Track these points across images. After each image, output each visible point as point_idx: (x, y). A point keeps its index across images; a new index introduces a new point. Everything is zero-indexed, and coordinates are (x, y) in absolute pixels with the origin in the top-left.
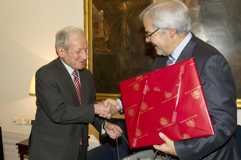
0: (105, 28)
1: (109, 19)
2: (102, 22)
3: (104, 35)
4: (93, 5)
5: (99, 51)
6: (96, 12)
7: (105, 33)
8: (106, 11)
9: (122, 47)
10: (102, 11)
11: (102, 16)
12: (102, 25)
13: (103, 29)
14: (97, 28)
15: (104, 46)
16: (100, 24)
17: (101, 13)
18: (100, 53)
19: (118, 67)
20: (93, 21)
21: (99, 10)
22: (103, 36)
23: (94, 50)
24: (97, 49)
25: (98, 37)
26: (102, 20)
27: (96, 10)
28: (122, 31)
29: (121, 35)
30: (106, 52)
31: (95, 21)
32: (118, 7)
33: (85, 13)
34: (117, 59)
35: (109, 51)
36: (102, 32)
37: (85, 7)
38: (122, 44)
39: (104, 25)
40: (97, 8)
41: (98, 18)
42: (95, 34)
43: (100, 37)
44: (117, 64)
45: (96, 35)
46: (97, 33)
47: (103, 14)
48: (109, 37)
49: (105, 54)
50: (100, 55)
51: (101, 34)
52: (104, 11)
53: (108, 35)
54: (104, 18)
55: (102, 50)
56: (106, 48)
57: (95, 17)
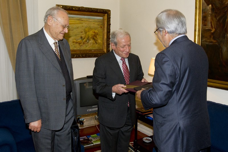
0: (212, 21)
1: (216, 13)
2: (210, 15)
5: (206, 41)
6: (205, 7)
7: (212, 25)
8: (214, 5)
9: (226, 39)
10: (210, 6)
11: (210, 10)
12: (209, 18)
13: (210, 22)
14: (206, 20)
15: (210, 37)
16: (208, 17)
17: (210, 7)
18: (207, 43)
19: (221, 57)
20: (203, 14)
21: (208, 5)
22: (210, 28)
23: (202, 40)
24: (204, 39)
25: (206, 29)
28: (226, 24)
29: (225, 27)
30: (212, 42)
31: (204, 14)
32: (224, 2)
34: (220, 49)
35: (215, 41)
36: (210, 25)
37: (196, 3)
38: (226, 35)
39: (211, 18)
40: (206, 2)
41: (207, 12)
42: (203, 26)
43: (207, 29)
44: (221, 54)
45: (205, 27)
46: (205, 25)
47: (211, 8)
48: (215, 29)
49: (211, 44)
50: (207, 45)
51: (209, 27)
52: (212, 6)
53: (214, 27)
54: (212, 12)
55: (208, 41)
56: (212, 39)
57: (204, 11)
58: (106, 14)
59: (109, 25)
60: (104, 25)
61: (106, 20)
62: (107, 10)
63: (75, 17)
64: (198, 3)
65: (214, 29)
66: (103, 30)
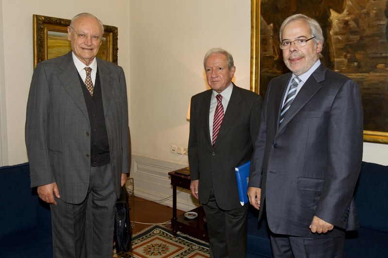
0: (274, 45)
2: (271, 38)
3: (273, 53)
4: (262, 18)
5: (267, 72)
6: (265, 26)
7: (274, 50)
8: (276, 25)
10: (272, 25)
11: (272, 31)
12: (271, 41)
13: (272, 46)
14: (266, 44)
15: (273, 66)
16: (269, 40)
18: (269, 75)
20: (261, 36)
21: (269, 24)
23: (262, 71)
24: (265, 70)
25: (266, 55)
26: (271, 36)
27: (265, 23)
30: (275, 73)
31: (263, 36)
33: (252, 27)
35: (278, 72)
36: (272, 50)
37: (252, 21)
39: (273, 42)
40: (266, 21)
41: (267, 33)
42: (263, 51)
43: (268, 55)
45: (264, 53)
46: (265, 51)
47: (272, 27)
49: (274, 75)
50: (268, 77)
51: (270, 52)
52: (274, 25)
53: (278, 53)
54: (274, 33)
55: (270, 71)
56: (275, 68)
57: (263, 32)
58: (111, 34)
59: (115, 49)
60: (107, 48)
61: (111, 43)
62: (113, 27)
63: (64, 37)
64: (255, 20)
65: (278, 56)
66: (107, 57)
